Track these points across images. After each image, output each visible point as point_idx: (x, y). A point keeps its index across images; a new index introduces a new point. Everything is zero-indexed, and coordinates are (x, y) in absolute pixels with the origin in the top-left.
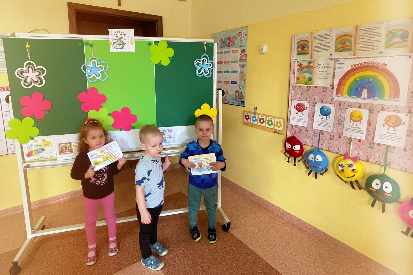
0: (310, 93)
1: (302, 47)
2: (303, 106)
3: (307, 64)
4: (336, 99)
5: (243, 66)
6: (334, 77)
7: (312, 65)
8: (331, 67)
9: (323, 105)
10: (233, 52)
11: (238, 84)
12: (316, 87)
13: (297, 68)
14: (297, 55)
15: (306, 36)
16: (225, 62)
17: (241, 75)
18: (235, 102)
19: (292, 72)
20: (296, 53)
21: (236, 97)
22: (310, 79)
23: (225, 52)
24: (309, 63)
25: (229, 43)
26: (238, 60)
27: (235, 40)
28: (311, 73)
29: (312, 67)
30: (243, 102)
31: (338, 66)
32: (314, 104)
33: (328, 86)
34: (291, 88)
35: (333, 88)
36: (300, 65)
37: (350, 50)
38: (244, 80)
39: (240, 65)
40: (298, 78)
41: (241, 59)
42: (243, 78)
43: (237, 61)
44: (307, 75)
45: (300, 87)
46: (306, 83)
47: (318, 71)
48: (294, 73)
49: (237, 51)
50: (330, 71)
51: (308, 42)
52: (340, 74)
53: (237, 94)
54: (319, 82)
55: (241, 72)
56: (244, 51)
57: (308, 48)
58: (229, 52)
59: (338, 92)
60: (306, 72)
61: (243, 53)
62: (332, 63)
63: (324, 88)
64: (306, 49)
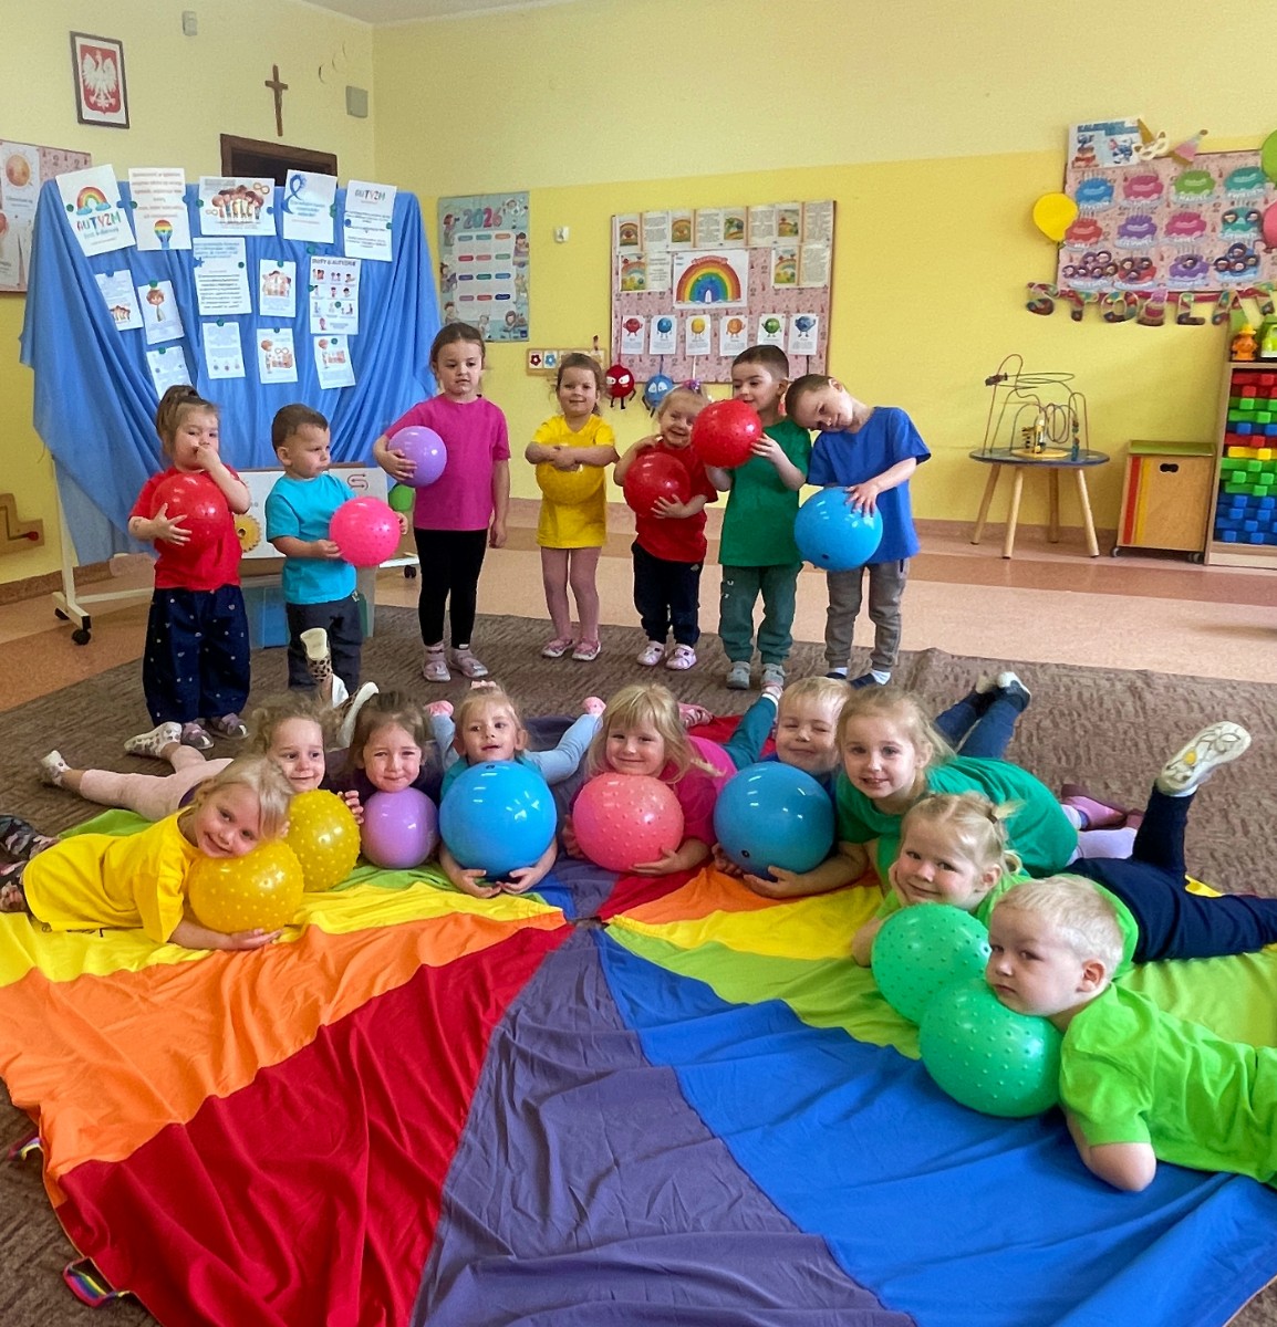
0: (644, 302)
1: (628, 235)
2: (637, 322)
3: (636, 260)
4: (678, 306)
5: (522, 265)
6: (672, 276)
7: (643, 260)
8: (668, 263)
9: (661, 317)
10: (497, 237)
11: (513, 298)
12: (649, 293)
13: (621, 265)
14: (621, 245)
15: (632, 218)
16: (479, 258)
17: (519, 282)
18: (506, 334)
19: (614, 272)
20: (619, 243)
21: (509, 324)
22: (641, 282)
23: (479, 237)
24: (639, 258)
25: (488, 220)
26: (512, 252)
27: (501, 213)
28: (642, 272)
29: (643, 264)
30: (524, 333)
31: (676, 261)
32: (649, 318)
33: (666, 290)
34: (614, 297)
35: (671, 290)
36: (626, 261)
37: (688, 240)
38: (526, 291)
39: (514, 264)
40: (624, 282)
41: (517, 252)
42: (522, 288)
43: (508, 256)
44: (637, 276)
45: (628, 295)
46: (636, 288)
47: (650, 269)
48: (617, 274)
49: (508, 236)
50: (668, 269)
51: (636, 226)
52: (679, 272)
53: (511, 318)
54: (655, 286)
55: (518, 275)
56: (522, 236)
57: (636, 235)
58: (489, 237)
59: (678, 299)
60: (636, 271)
61: (520, 241)
62: (669, 257)
63: (660, 293)
64: (633, 237)
